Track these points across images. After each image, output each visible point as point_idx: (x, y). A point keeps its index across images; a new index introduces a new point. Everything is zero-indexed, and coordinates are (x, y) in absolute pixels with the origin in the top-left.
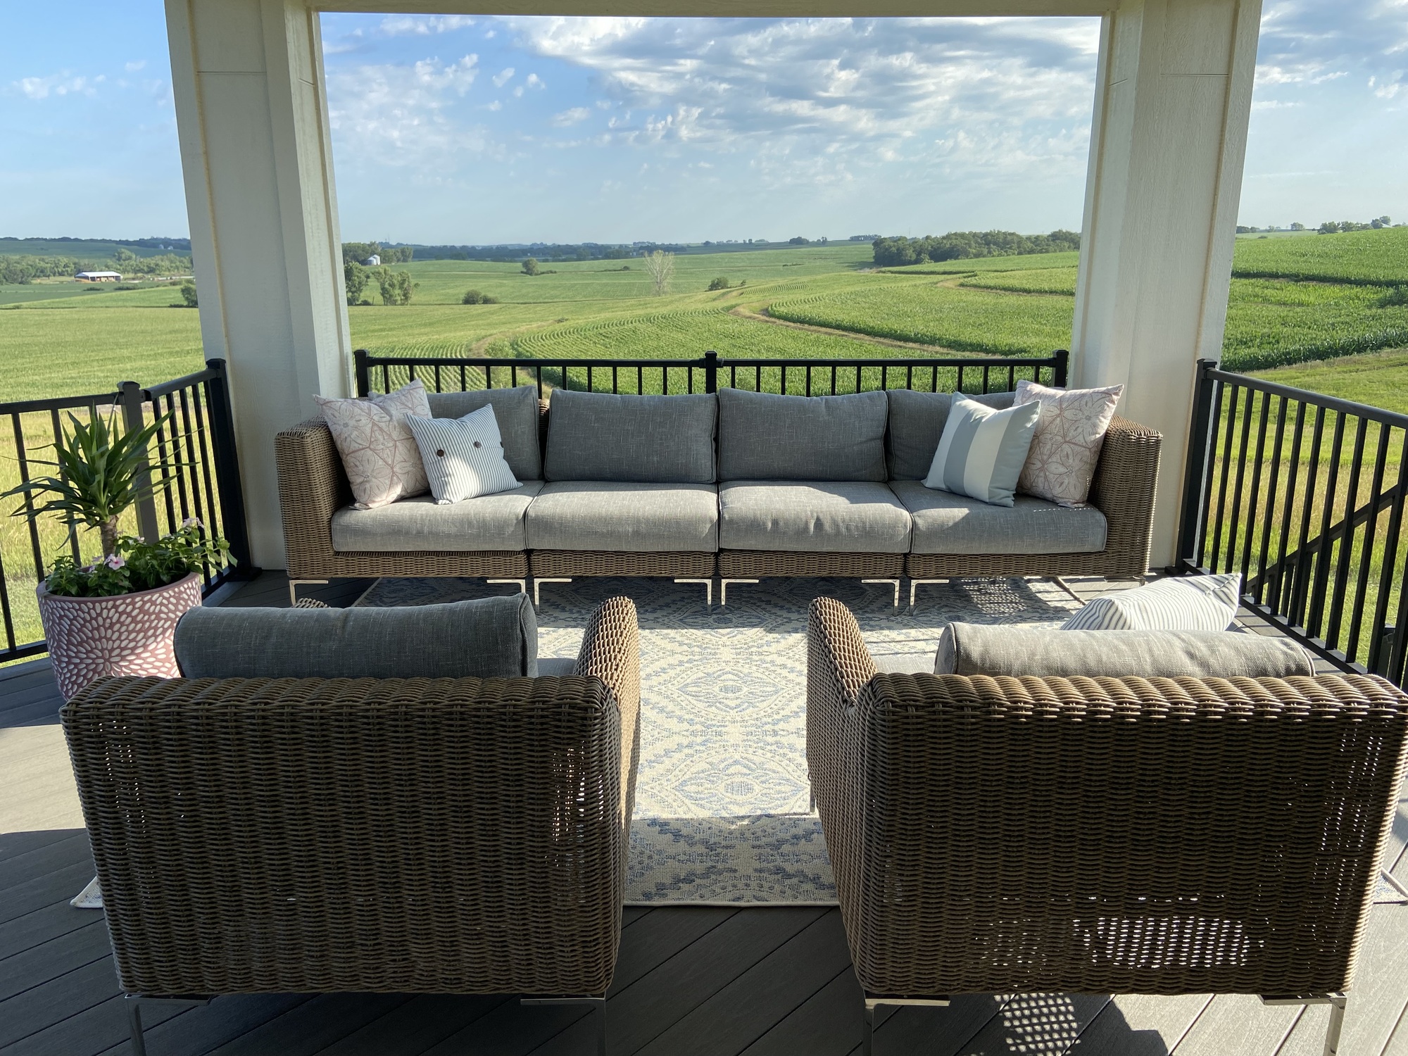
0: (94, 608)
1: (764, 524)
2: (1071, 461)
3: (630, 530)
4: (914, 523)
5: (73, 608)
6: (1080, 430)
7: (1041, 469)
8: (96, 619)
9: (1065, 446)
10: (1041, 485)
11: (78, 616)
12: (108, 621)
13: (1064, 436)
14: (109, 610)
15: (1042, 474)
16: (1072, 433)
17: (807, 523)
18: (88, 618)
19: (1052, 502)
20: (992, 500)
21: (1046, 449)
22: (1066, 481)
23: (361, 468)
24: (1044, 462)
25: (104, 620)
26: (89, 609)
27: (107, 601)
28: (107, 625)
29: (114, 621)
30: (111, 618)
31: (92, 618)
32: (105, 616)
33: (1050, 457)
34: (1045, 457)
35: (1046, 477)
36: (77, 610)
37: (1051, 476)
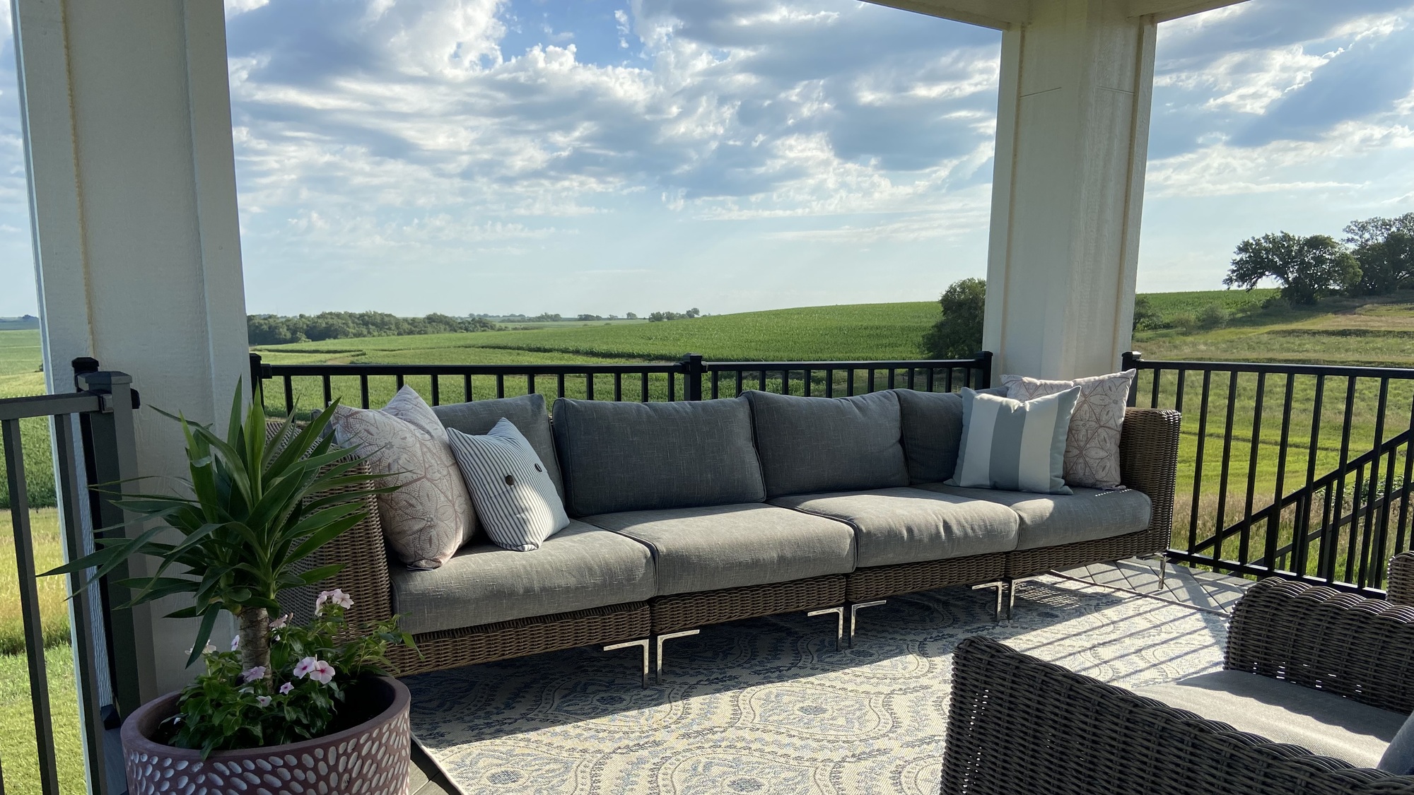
0: (325, 759)
1: (901, 533)
2: (1108, 444)
3: (775, 556)
4: (1020, 516)
5: (286, 765)
6: (1111, 414)
7: (1080, 455)
8: (326, 779)
9: (1100, 430)
10: (1081, 472)
11: (294, 778)
12: (346, 777)
13: (1098, 421)
14: (349, 757)
15: (1081, 460)
16: (1104, 418)
17: (937, 527)
18: (312, 777)
19: (1094, 487)
20: (1053, 490)
21: (1081, 435)
22: (1108, 465)
23: (419, 507)
24: (1081, 449)
25: (340, 776)
26: (316, 761)
27: (347, 740)
28: (343, 786)
29: (354, 775)
30: (350, 772)
31: (319, 778)
32: (341, 769)
33: (1087, 442)
34: (1082, 444)
35: (1086, 463)
36: (291, 769)
37: (1091, 461)
